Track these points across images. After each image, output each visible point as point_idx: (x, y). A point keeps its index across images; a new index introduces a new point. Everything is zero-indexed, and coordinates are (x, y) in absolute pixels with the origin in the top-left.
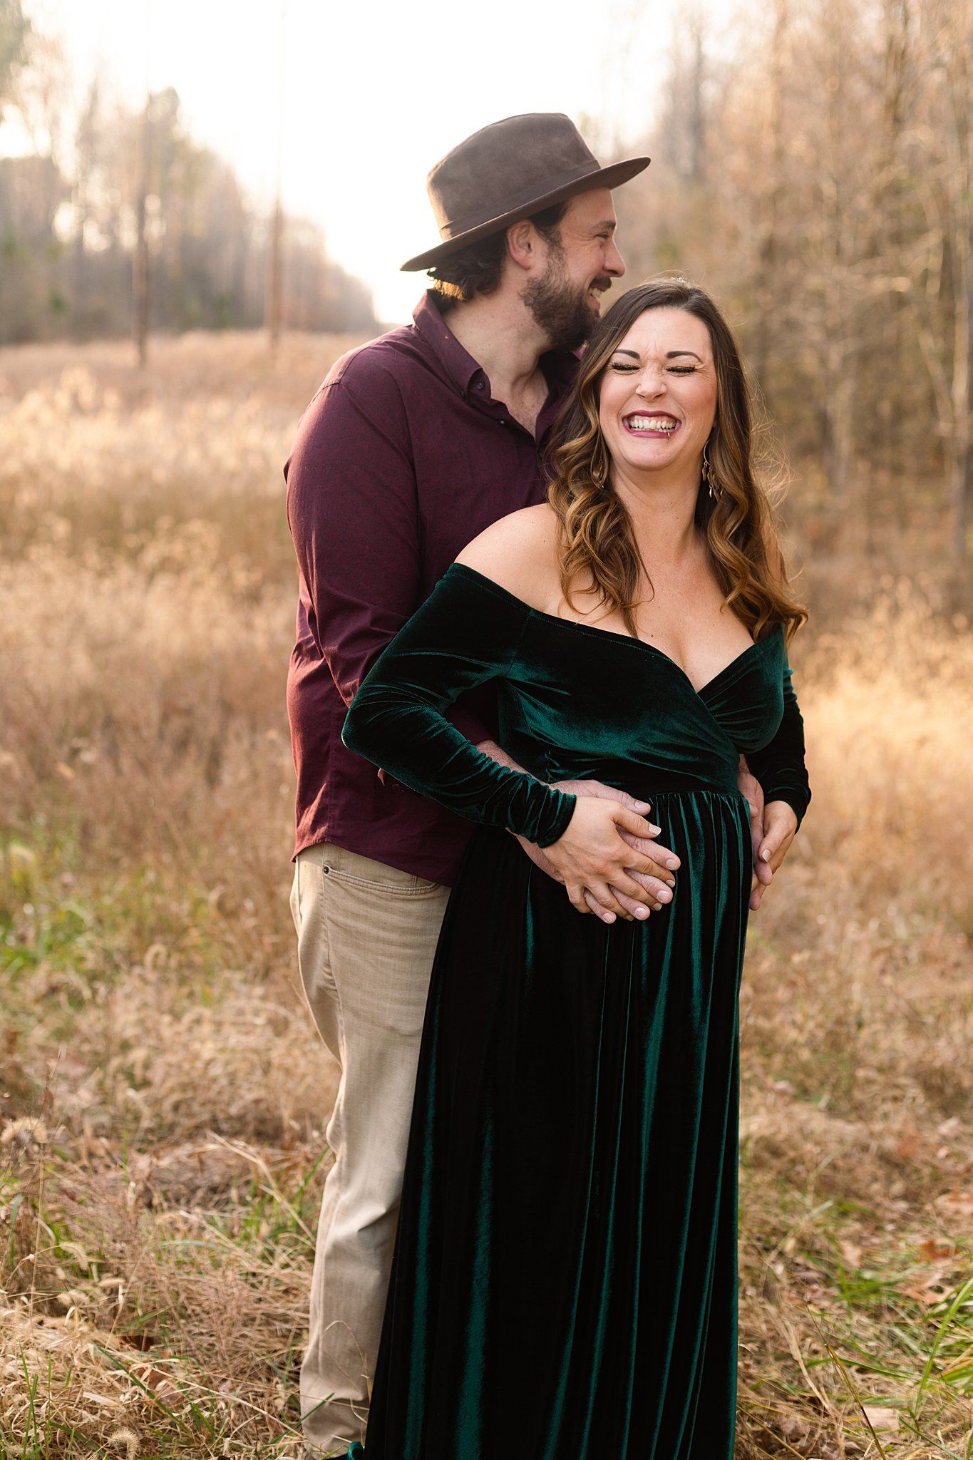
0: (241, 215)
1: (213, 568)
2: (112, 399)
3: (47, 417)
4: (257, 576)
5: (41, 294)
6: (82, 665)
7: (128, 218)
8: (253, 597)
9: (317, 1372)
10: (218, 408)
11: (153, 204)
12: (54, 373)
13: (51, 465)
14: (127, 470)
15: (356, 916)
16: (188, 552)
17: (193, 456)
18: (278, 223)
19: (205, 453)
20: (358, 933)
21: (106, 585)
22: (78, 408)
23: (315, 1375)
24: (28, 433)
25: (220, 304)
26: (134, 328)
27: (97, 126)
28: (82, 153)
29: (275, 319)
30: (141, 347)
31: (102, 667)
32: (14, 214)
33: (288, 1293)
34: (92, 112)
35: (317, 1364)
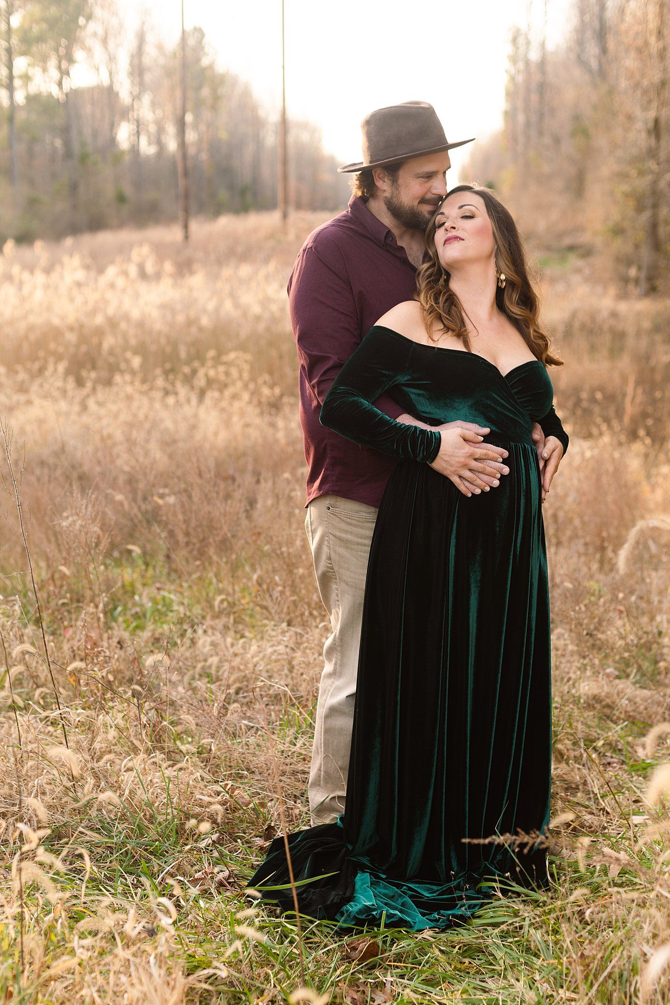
0: (257, 123)
1: (246, 386)
2: (168, 267)
3: (121, 282)
4: (277, 391)
5: (110, 192)
6: (157, 453)
7: (171, 129)
8: (275, 406)
9: (319, 785)
10: (245, 270)
11: (189, 118)
12: (124, 250)
13: (127, 317)
14: (181, 318)
15: (346, 532)
16: (227, 374)
18: (284, 124)
19: (237, 305)
20: (347, 540)
21: (171, 400)
22: (143, 275)
23: (318, 788)
24: (109, 295)
25: (243, 192)
26: (181, 214)
27: (147, 60)
28: (132, 82)
29: (286, 201)
30: (186, 227)
31: (171, 456)
32: (87, 131)
33: (304, 760)
34: (140, 51)
35: (320, 781)
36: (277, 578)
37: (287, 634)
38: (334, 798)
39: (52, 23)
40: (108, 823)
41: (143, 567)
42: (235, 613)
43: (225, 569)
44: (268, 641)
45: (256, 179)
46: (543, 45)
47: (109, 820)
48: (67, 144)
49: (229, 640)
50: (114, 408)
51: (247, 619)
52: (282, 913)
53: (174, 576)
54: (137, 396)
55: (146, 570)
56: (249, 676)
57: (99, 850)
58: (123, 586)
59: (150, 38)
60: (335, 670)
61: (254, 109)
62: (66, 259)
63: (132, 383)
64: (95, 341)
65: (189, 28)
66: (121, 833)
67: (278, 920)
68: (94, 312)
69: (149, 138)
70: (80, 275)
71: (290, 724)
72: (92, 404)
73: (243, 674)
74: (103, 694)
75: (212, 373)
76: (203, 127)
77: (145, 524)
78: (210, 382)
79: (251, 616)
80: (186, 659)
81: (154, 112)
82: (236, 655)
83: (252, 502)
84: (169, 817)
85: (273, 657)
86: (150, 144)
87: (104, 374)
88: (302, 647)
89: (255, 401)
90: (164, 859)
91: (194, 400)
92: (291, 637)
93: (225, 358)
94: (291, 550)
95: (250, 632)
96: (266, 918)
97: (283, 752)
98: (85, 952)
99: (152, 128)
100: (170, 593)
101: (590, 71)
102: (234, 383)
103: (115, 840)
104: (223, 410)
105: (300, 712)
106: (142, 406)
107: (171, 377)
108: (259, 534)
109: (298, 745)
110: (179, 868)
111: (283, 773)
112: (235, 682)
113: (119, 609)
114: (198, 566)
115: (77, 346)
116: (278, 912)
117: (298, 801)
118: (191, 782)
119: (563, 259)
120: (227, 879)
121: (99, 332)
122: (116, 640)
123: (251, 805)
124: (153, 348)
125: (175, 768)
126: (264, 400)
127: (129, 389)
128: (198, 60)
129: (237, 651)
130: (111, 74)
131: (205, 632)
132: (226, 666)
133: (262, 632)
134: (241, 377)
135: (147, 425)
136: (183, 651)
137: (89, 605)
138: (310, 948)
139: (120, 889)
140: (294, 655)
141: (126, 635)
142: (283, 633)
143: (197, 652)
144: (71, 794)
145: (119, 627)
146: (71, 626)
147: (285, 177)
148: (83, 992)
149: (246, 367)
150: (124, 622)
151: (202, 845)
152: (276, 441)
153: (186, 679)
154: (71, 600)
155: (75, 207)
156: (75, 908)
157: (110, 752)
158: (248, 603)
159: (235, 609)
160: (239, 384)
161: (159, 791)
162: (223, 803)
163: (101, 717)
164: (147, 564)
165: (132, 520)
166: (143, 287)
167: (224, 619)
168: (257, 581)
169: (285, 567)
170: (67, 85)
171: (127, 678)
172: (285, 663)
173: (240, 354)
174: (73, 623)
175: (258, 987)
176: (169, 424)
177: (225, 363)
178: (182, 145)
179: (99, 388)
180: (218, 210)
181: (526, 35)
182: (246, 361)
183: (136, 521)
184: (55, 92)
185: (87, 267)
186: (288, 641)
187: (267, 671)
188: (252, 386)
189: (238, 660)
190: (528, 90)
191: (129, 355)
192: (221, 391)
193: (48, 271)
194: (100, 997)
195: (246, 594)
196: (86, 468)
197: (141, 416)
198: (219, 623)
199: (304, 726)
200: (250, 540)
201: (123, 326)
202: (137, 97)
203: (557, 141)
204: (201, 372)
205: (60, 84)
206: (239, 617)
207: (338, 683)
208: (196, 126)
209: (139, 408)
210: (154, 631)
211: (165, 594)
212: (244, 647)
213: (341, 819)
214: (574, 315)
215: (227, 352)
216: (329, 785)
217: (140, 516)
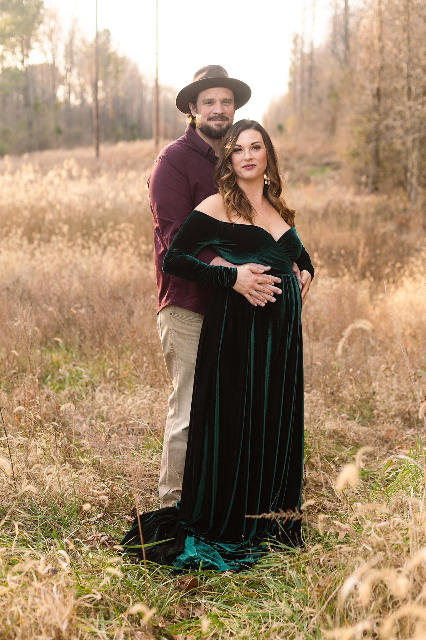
0: (141, 87)
1: (131, 244)
2: (85, 172)
3: (57, 181)
5: (52, 126)
6: (76, 284)
7: (89, 89)
8: (149, 256)
9: (165, 484)
10: (132, 174)
11: (100, 83)
12: (59, 162)
13: (60, 202)
14: (93, 203)
15: (182, 328)
16: (120, 236)
18: (157, 87)
19: (126, 196)
20: (183, 333)
21: (86, 252)
22: (71, 177)
24: (50, 188)
25: (132, 128)
26: (94, 141)
27: (75, 49)
28: (66, 62)
29: (158, 134)
30: (97, 148)
31: (85, 286)
32: (39, 91)
33: (157, 468)
34: (71, 42)
35: (165, 481)
36: (145, 359)
37: (150, 392)
38: (174, 491)
39: (18, 25)
40: (35, 506)
41: (66, 352)
42: (119, 380)
43: (114, 353)
44: (139, 396)
45: (140, 120)
46: (312, 44)
47: (36, 504)
48: (26, 98)
49: (114, 396)
50: (50, 256)
51: (127, 383)
52: (139, 561)
53: (84, 357)
54: (65, 249)
55: (67, 354)
56: (126, 417)
57: (29, 523)
58: (52, 363)
59: (78, 36)
60: (175, 413)
61: (140, 79)
62: (24, 167)
63: (62, 241)
64: (41, 215)
65: (101, 30)
66: (43, 512)
67: (136, 565)
68: (41, 198)
69: (76, 95)
70: (32, 176)
71: (149, 447)
72: (37, 253)
73: (123, 416)
74: (35, 428)
75: (111, 235)
76: (108, 89)
77: (66, 326)
78: (110, 242)
79: (130, 382)
80: (89, 407)
81: (79, 80)
82: (119, 405)
83: (131, 313)
84: (73, 503)
85: (141, 406)
86: (76, 99)
87: (45, 236)
88: (158, 400)
89: (137, 253)
90: (70, 528)
91: (100, 252)
92: (152, 394)
93: (118, 227)
94: (153, 342)
95: (128, 391)
96: (129, 564)
97: (144, 463)
98: (14, 584)
99: (78, 89)
100: (81, 367)
101: (339, 60)
102: (124, 242)
103: (39, 517)
104: (117, 258)
105: (155, 440)
106: (68, 255)
107: (86, 238)
108: (135, 332)
109: (154, 459)
110: (78, 533)
111: (144, 476)
112: (117, 421)
113: (49, 377)
114: (98, 351)
115: (30, 219)
116: (137, 560)
117: (153, 493)
118: (87, 481)
119: (323, 171)
120: (107, 541)
121: (43, 211)
122: (45, 395)
123: (124, 496)
124: (76, 221)
125: (77, 473)
126: (142, 252)
127: (61, 245)
128: (106, 49)
129: (119, 403)
130: (54, 56)
131: (101, 391)
132: (112, 411)
133: (134, 391)
134: (128, 238)
135: (71, 267)
136: (86, 403)
137: (29, 374)
138: (156, 582)
139: (41, 546)
140: (153, 405)
141: (52, 393)
142: (147, 392)
143: (96, 403)
144: (13, 488)
145: (48, 388)
146: (18, 387)
147: (158, 120)
148: (13, 609)
149: (131, 232)
150: (52, 384)
151: (93, 520)
152: (149, 277)
153: (88, 419)
154: (19, 371)
155: (31, 136)
156: (12, 558)
157: (38, 463)
158: (127, 374)
159: (119, 377)
160: (127, 243)
161: (67, 487)
162: (107, 495)
163: (33, 441)
164: (68, 350)
165: (58, 323)
166: (71, 184)
167: (113, 383)
168: (133, 361)
169: (150, 352)
170: (28, 62)
171: (52, 418)
172: (148, 410)
173: (128, 224)
174: (19, 385)
175: (123, 606)
176: (84, 266)
177: (118, 230)
178: (96, 99)
179: (42, 244)
180: (117, 140)
181: (302, 38)
182: (131, 229)
183: (60, 323)
184: (20, 66)
185: (36, 172)
186: (150, 396)
187: (137, 415)
188: (135, 244)
189: (120, 408)
190: (303, 71)
191: (60, 224)
192: (116, 247)
193: (13, 173)
194: (23, 611)
195: (127, 368)
196: (33, 292)
197: (67, 261)
198: (109, 386)
199: (158, 448)
200: (129, 336)
201: (58, 207)
202: (69, 70)
203: (320, 100)
204: (104, 235)
205: (22, 62)
206: (122, 382)
207: (177, 421)
208: (104, 88)
209: (66, 256)
210: (70, 390)
211: (78, 368)
212: (123, 400)
213: (178, 504)
214: (329, 204)
215: (120, 224)
216: (171, 484)
217: (63, 321)
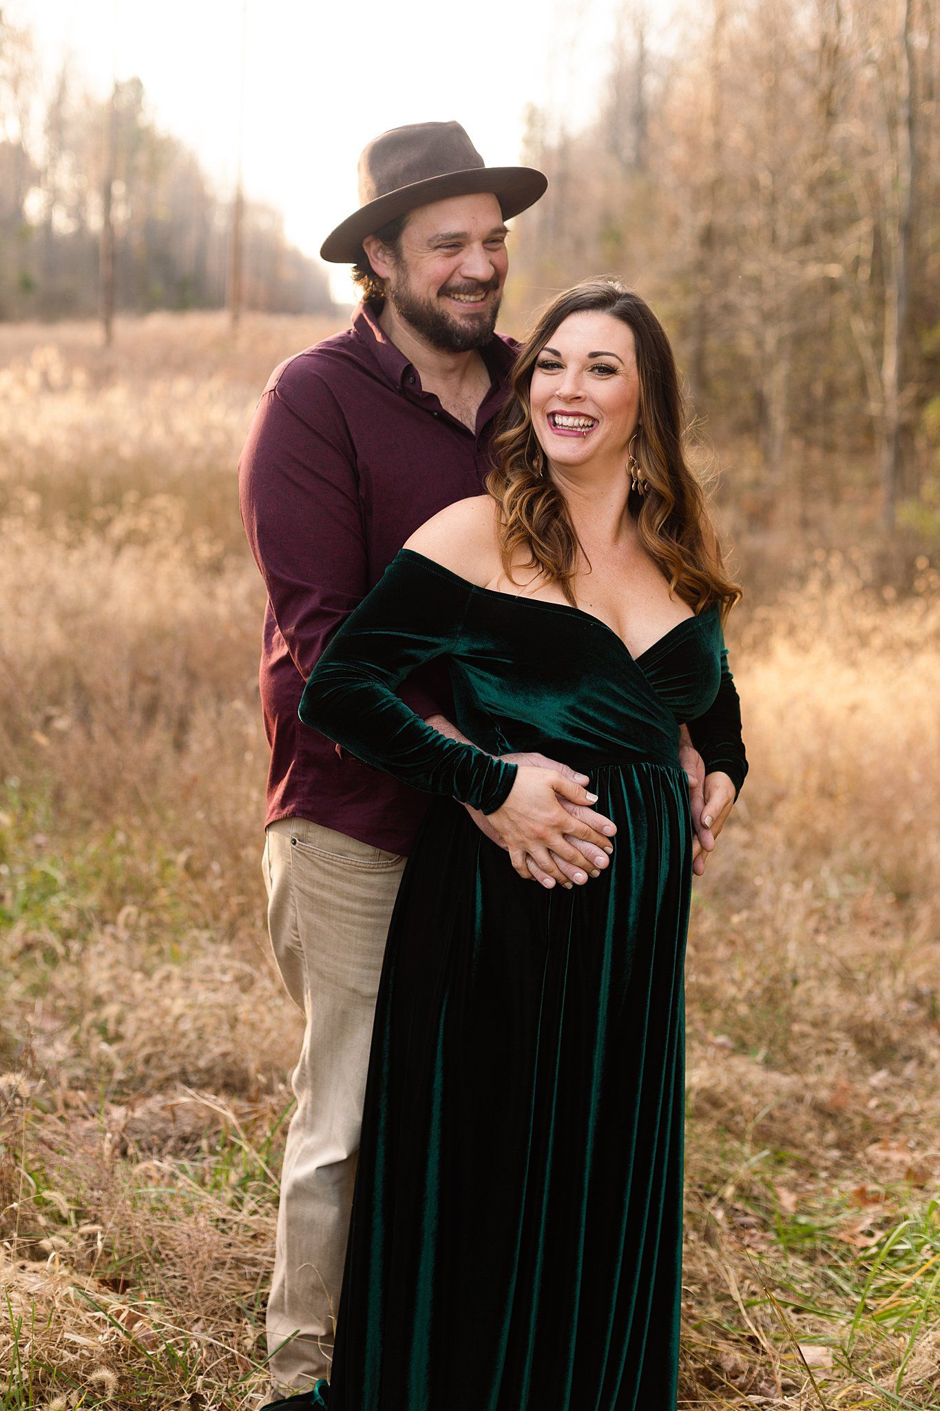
0: (203, 201)
1: (177, 541)
2: (80, 377)
3: (18, 394)
4: (218, 548)
5: (11, 275)
6: (53, 634)
7: (95, 203)
8: (215, 568)
9: (283, 1311)
10: (182, 386)
11: (119, 189)
12: (25, 352)
13: (22, 440)
14: (95, 445)
15: (322, 886)
16: (153, 525)
17: (158, 432)
18: (239, 207)
19: (169, 430)
20: (324, 901)
21: (76, 556)
22: (47, 386)
23: (280, 1315)
25: (182, 285)
26: (101, 308)
27: (66, 113)
29: (237, 300)
30: (108, 326)
31: (72, 635)
33: (256, 1239)
34: (60, 100)
35: (283, 1304)
37: (230, 973)
63: (24, 531)
93: (149, 504)
106: (34, 561)
109: (245, 1211)
118: (57, 1303)
123: (162, 1348)
124: (56, 484)
132: (131, 1018)
135: (41, 591)
166: (46, 402)
177: (150, 511)
180: (149, 306)
186: (231, 984)
191: (21, 491)
197: (34, 576)
201: (18, 450)
202: (53, 159)
208: (126, 199)
212: (160, 987)
213: (321, 1391)
215: (153, 497)
216: (297, 1314)
